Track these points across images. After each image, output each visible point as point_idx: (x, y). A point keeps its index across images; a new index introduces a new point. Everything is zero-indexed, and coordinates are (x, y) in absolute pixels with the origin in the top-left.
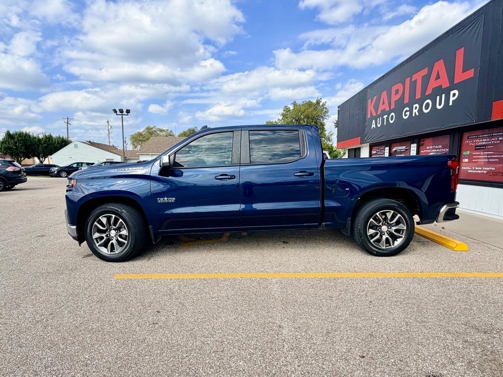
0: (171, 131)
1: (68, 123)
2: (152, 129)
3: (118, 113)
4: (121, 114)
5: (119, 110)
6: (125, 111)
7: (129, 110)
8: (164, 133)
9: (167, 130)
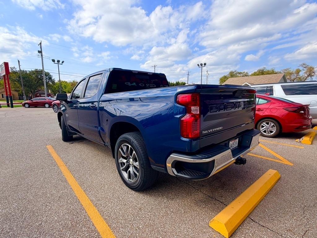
0: (247, 73)
1: (188, 75)
2: (233, 72)
3: (200, 66)
4: (201, 66)
5: (200, 64)
6: (203, 64)
7: (206, 63)
8: (241, 75)
9: (244, 72)
